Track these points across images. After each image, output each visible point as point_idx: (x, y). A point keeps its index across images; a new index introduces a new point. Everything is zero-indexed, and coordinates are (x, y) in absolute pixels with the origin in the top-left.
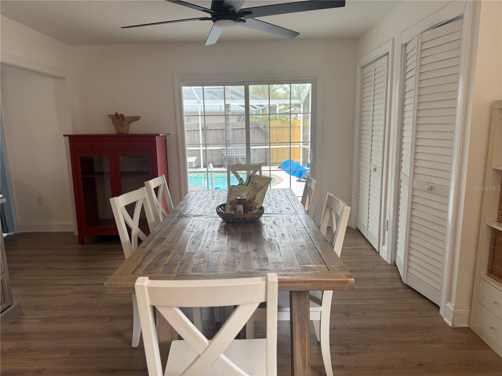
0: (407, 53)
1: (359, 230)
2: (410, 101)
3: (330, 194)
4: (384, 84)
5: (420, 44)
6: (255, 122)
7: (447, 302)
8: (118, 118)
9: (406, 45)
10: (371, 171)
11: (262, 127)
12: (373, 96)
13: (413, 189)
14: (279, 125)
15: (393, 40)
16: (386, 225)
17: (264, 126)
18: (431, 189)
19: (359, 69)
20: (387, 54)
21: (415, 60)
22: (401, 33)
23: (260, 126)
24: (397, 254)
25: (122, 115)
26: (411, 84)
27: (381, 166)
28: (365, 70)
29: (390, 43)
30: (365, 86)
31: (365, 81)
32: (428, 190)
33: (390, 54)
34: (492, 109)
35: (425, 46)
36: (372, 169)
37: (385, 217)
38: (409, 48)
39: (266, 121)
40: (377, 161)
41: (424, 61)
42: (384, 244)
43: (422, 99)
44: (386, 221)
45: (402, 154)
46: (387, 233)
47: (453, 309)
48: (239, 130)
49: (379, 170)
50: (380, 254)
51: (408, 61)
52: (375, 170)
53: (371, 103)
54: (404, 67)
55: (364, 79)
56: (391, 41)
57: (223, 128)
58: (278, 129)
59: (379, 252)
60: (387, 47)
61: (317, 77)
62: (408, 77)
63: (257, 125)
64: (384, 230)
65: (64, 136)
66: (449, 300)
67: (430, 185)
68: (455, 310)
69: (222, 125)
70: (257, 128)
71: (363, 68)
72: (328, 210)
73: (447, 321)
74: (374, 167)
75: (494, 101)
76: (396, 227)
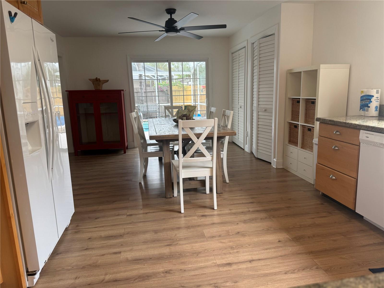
0: (254, 47)
1: (234, 142)
2: (256, 71)
3: (224, 110)
4: (244, 62)
5: (259, 44)
6: (160, 87)
7: (274, 159)
8: (97, 81)
9: (253, 43)
10: (239, 108)
11: (165, 90)
12: (238, 69)
13: (258, 112)
14: (177, 89)
15: (248, 40)
16: (247, 134)
17: (166, 90)
18: (266, 110)
19: (230, 54)
20: (245, 47)
21: (257, 51)
22: (251, 38)
23: (163, 90)
24: (253, 147)
25: (99, 79)
26: (256, 62)
27: (243, 105)
28: (234, 55)
29: (246, 42)
30: (234, 63)
31: (234, 61)
32: (264, 111)
33: (246, 47)
34: (287, 73)
35: (262, 45)
36: (239, 107)
37: (246, 130)
38: (255, 45)
39: (167, 87)
40: (242, 103)
41: (261, 52)
42: (246, 144)
43: (261, 70)
44: (247, 132)
45: (253, 103)
46: (247, 138)
47: (276, 160)
48: (149, 93)
49: (243, 107)
50: (245, 150)
51: (255, 51)
52: (241, 107)
53: (238, 73)
54: (253, 54)
55: (233, 60)
56: (246, 41)
57: (137, 92)
58: (176, 92)
59: (244, 149)
60: (245, 44)
61: (208, 58)
62: (254, 59)
63: (162, 89)
64: (246, 137)
65: (66, 91)
66: (274, 158)
67: (265, 109)
68: (277, 161)
69: (137, 89)
70: (162, 91)
71: (232, 53)
72: (223, 117)
73: (274, 167)
74: (240, 106)
75: (288, 70)
76: (252, 133)
